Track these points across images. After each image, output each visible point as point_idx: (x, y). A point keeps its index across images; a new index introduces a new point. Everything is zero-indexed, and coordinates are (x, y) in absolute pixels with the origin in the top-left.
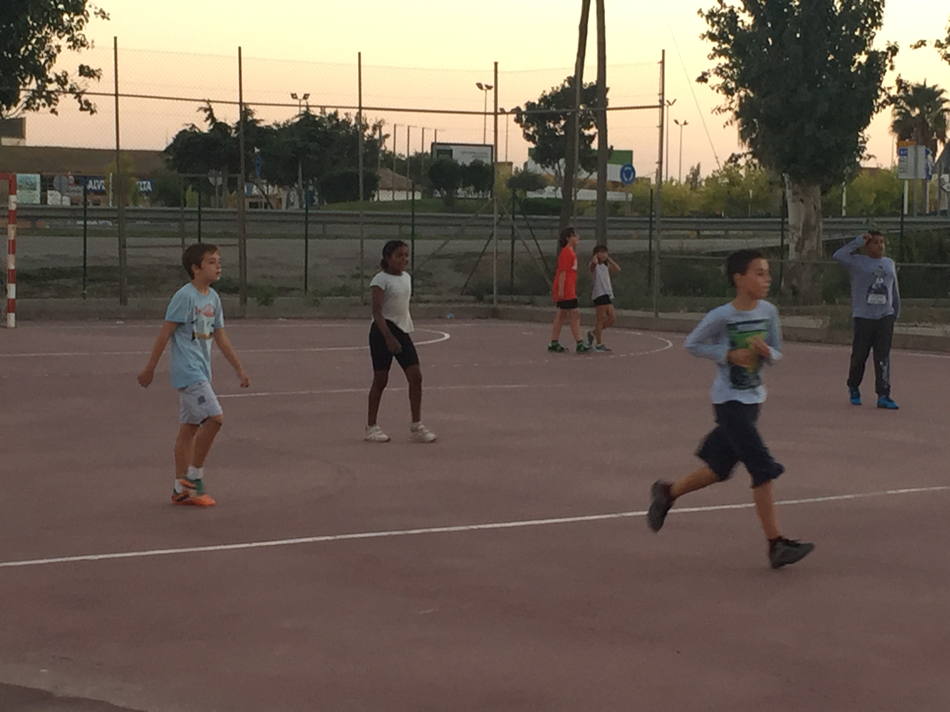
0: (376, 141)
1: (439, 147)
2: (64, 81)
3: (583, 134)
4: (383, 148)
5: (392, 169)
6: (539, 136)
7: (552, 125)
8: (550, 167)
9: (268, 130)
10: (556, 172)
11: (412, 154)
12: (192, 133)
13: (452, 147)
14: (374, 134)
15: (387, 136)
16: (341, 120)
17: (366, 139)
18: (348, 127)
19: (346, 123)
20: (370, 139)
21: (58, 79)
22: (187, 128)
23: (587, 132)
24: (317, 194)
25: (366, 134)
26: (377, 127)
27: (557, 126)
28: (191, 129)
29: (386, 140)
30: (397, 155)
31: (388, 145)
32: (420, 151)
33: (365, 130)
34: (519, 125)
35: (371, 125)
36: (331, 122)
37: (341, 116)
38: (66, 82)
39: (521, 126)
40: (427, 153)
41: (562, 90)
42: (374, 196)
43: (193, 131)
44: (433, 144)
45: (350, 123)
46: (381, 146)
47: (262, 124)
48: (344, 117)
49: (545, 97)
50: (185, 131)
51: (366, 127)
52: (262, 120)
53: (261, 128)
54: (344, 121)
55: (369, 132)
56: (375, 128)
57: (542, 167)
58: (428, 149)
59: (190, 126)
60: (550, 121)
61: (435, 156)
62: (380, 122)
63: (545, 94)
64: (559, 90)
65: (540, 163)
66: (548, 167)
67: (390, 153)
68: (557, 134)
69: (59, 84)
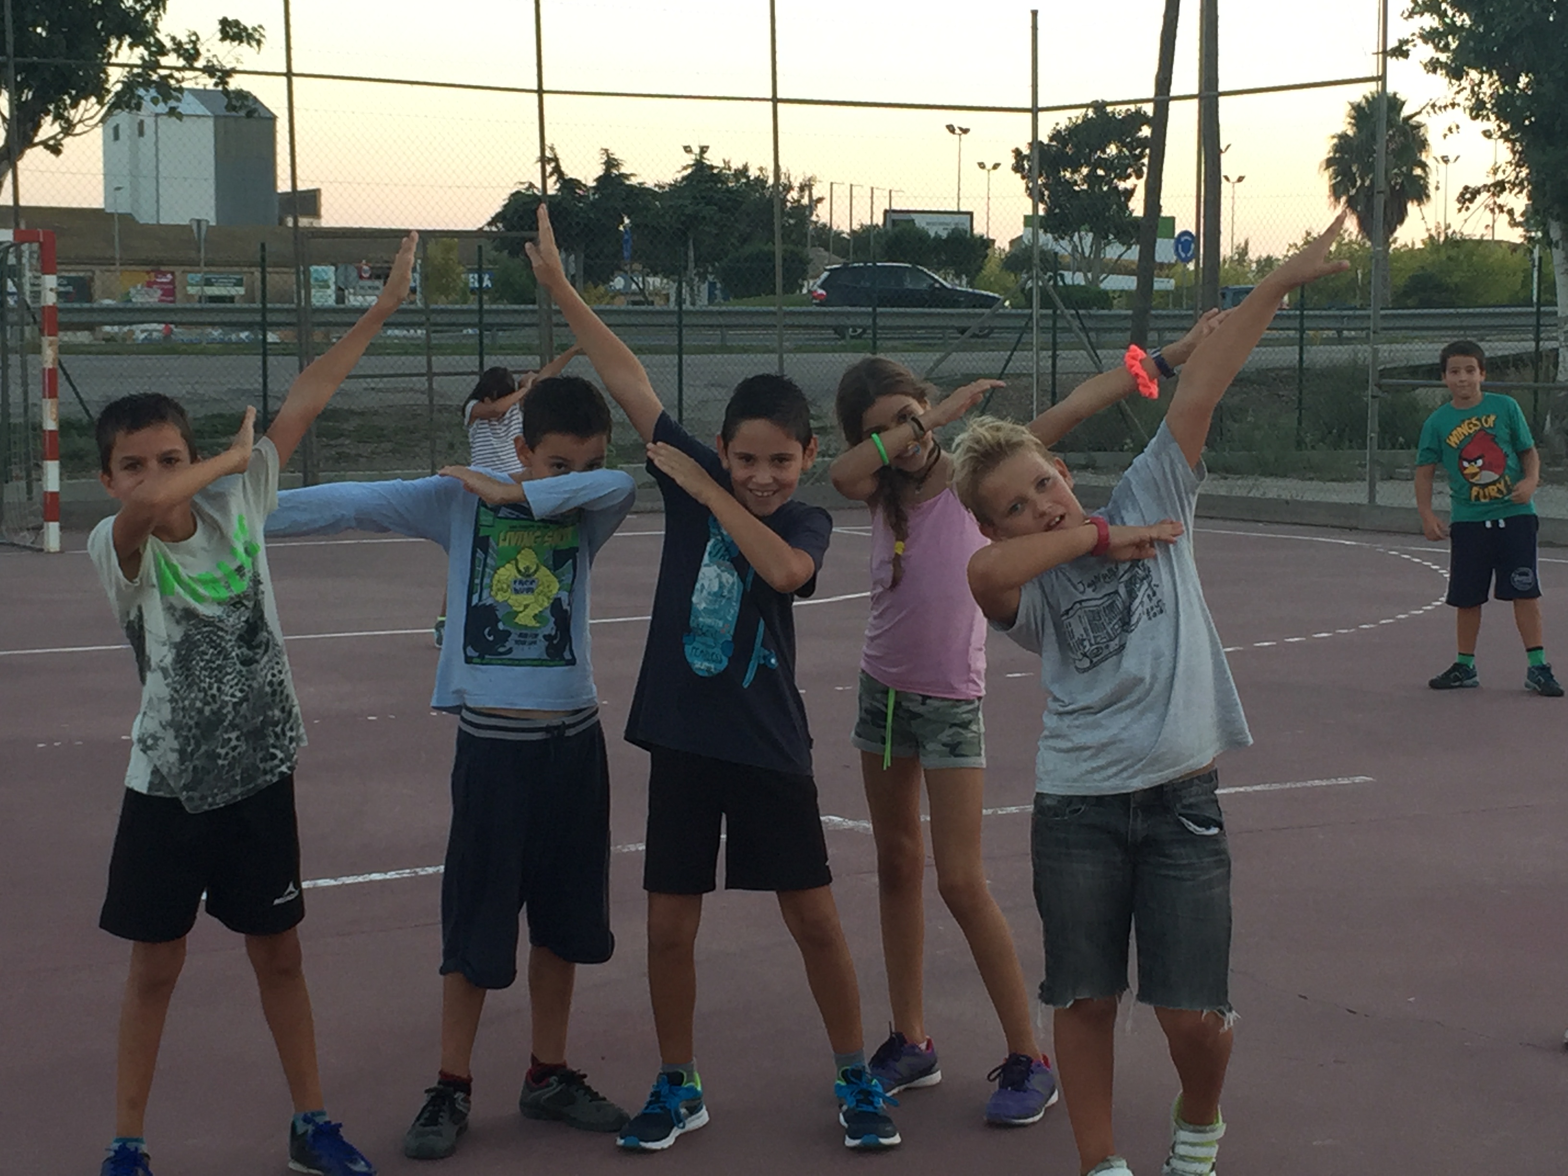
0: (805, 207)
1: (895, 217)
2: (192, 51)
3: (1116, 187)
4: (814, 218)
5: (827, 249)
6: (1050, 192)
7: (1068, 175)
8: (1067, 238)
9: (641, 191)
10: (1075, 248)
11: (856, 227)
12: (529, 196)
13: (913, 216)
14: (802, 197)
15: (820, 200)
16: (752, 178)
17: (789, 204)
18: (764, 188)
19: (760, 182)
20: (796, 205)
21: (178, 48)
22: (522, 188)
23: (1122, 185)
24: (719, 285)
25: (789, 197)
26: (807, 186)
27: (1076, 177)
28: (527, 189)
29: (819, 205)
30: (835, 228)
31: (821, 215)
32: (869, 223)
33: (788, 192)
34: (1019, 175)
35: (796, 184)
36: (738, 181)
37: (753, 173)
38: (197, 53)
39: (1023, 177)
40: (877, 225)
41: (1083, 122)
42: (802, 286)
43: (530, 193)
44: (886, 212)
45: (766, 182)
46: (811, 214)
47: (634, 181)
48: (758, 173)
49: (1059, 132)
50: (518, 192)
51: (789, 188)
52: (632, 175)
53: (631, 186)
54: (757, 179)
55: (794, 195)
56: (802, 189)
57: (1056, 240)
58: (879, 220)
59: (527, 185)
60: (1065, 170)
61: (889, 226)
62: (810, 180)
63: (1058, 128)
64: (1079, 122)
65: (1052, 233)
66: (1063, 239)
67: (825, 225)
68: (1076, 188)
69: (179, 56)
